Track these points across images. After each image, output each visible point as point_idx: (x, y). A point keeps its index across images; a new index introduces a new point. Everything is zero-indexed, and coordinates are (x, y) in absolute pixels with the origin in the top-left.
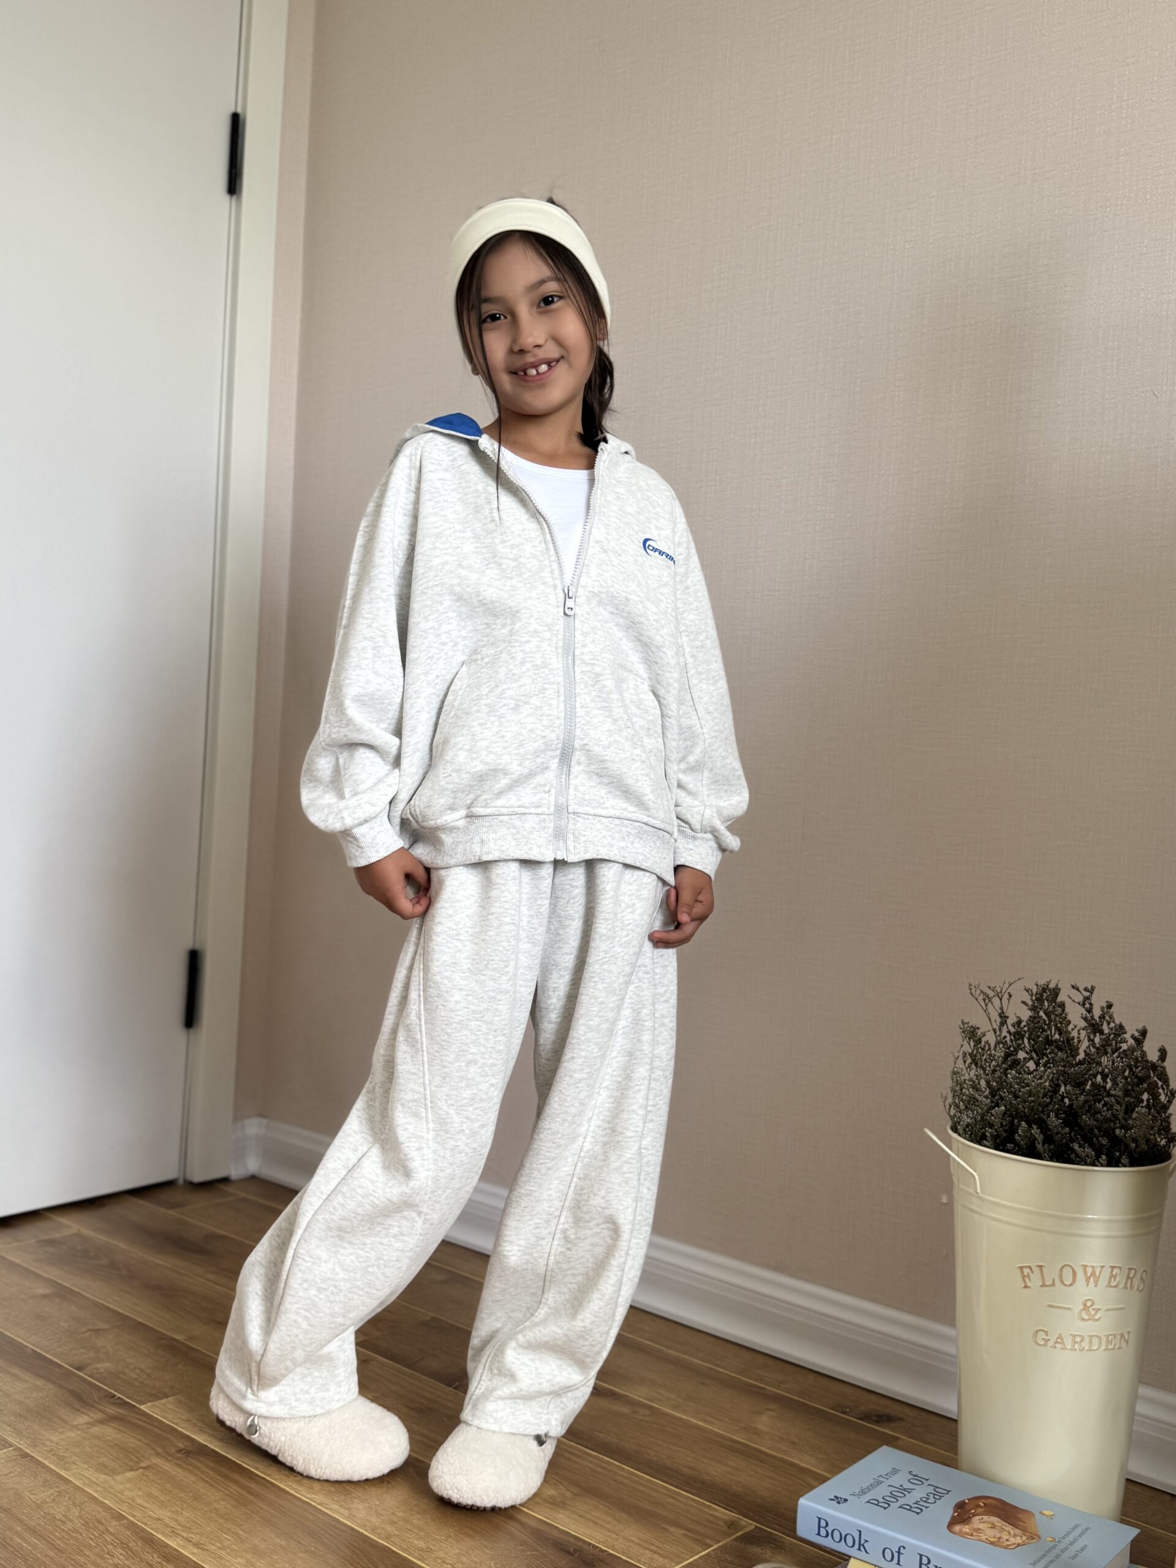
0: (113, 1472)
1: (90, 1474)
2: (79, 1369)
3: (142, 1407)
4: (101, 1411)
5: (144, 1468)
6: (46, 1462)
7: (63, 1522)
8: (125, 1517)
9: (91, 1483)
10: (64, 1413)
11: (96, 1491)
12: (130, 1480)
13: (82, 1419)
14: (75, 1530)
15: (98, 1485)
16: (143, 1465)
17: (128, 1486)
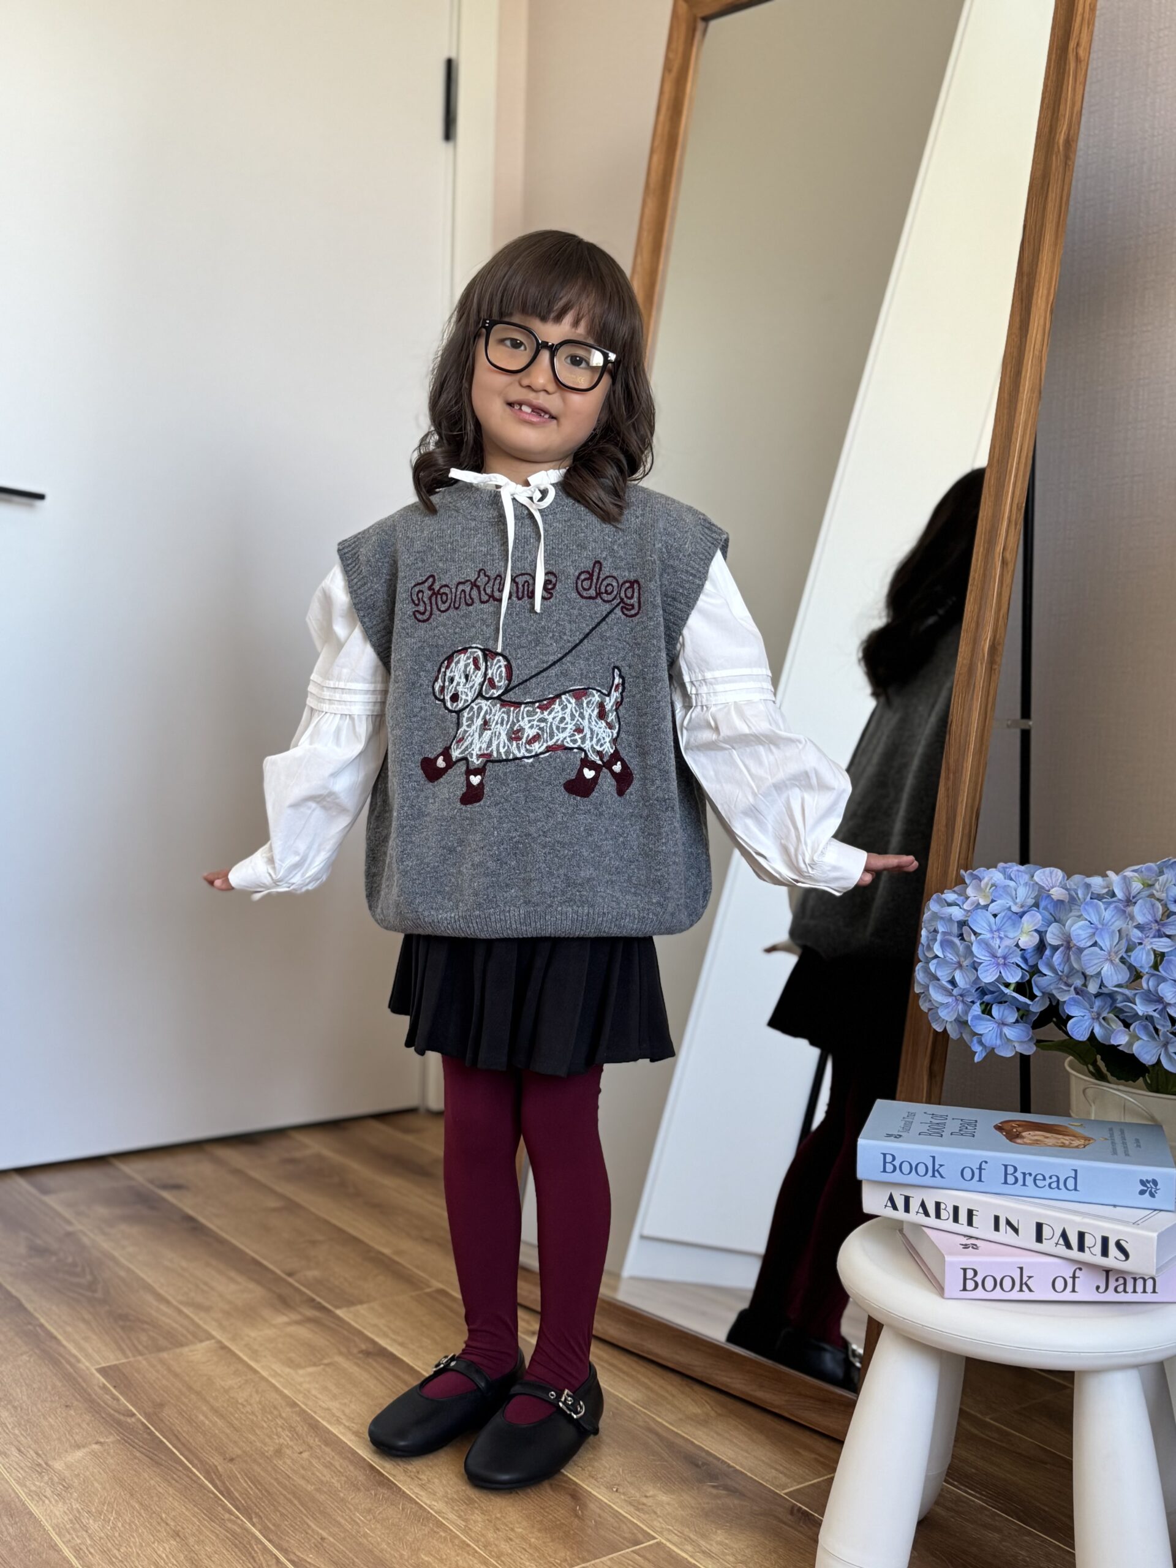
0: (299, 1366)
1: (277, 1367)
2: (290, 1275)
3: (339, 1312)
4: (300, 1313)
5: (327, 1365)
6: (241, 1355)
7: (244, 1406)
8: (298, 1405)
9: (276, 1374)
10: (266, 1313)
11: (279, 1382)
12: (310, 1374)
13: (281, 1319)
14: (253, 1413)
15: (281, 1377)
16: (326, 1361)
17: (307, 1379)
